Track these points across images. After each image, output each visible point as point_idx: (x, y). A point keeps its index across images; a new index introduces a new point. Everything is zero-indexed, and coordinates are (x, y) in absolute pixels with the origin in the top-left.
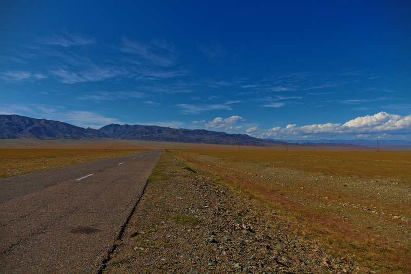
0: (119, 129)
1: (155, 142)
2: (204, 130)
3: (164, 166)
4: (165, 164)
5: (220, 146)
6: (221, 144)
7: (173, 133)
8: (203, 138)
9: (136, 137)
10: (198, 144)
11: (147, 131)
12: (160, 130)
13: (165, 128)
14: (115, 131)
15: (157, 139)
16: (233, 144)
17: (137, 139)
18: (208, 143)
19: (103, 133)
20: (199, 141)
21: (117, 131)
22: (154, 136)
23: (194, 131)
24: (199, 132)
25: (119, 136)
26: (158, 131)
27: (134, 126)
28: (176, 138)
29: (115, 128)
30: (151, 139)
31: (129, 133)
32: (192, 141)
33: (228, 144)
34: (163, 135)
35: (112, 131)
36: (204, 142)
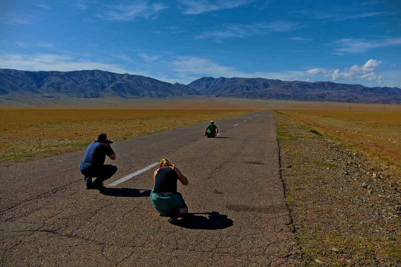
0: (213, 83)
1: (259, 101)
2: (329, 83)
5: (353, 105)
6: (355, 102)
7: (284, 87)
8: (328, 94)
9: (234, 94)
10: (320, 102)
11: (248, 86)
12: (266, 83)
13: (273, 81)
14: (208, 87)
15: (262, 96)
16: (374, 102)
17: (236, 96)
18: (335, 101)
19: (194, 90)
20: (322, 98)
21: (210, 86)
22: (259, 92)
23: (315, 84)
24: (322, 85)
25: (213, 92)
26: (264, 84)
27: (231, 79)
28: (289, 94)
29: (208, 82)
30: (253, 96)
31: (225, 89)
32: (312, 99)
33: (366, 102)
34: (270, 91)
35: (204, 87)
36: (329, 100)
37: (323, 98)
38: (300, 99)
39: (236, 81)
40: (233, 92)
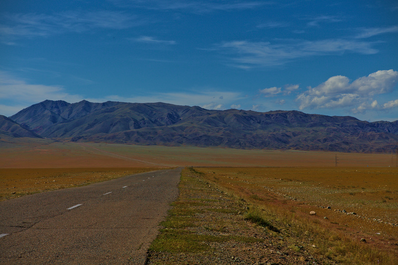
0: (65, 113)
1: (160, 148)
2: (295, 113)
3: (190, 213)
4: (192, 208)
5: (340, 155)
6: (344, 150)
7: (209, 122)
8: (294, 135)
9: (110, 135)
10: (278, 151)
11: (139, 118)
12: (174, 113)
13: (187, 109)
14: (54, 120)
15: (167, 140)
16: (379, 151)
17: (114, 139)
18: (308, 148)
19: (25, 126)
20: (282, 142)
21: (60, 119)
22: (160, 131)
23: (268, 115)
24: (282, 117)
25: (66, 131)
26: (170, 116)
27: (104, 104)
28: (219, 135)
29: (55, 110)
30: (149, 139)
31: (91, 126)
32: (264, 144)
33: (364, 149)
34: (182, 128)
35: (47, 121)
36: (296, 147)
37: (286, 142)
38: (242, 146)
39: (113, 110)
40: (107, 131)
